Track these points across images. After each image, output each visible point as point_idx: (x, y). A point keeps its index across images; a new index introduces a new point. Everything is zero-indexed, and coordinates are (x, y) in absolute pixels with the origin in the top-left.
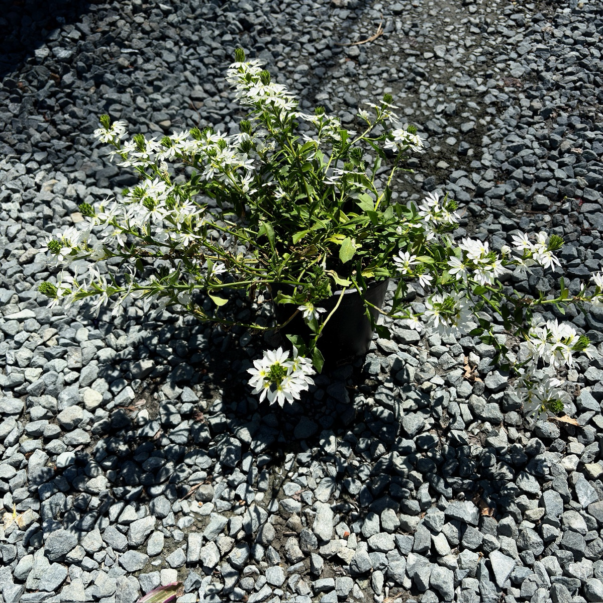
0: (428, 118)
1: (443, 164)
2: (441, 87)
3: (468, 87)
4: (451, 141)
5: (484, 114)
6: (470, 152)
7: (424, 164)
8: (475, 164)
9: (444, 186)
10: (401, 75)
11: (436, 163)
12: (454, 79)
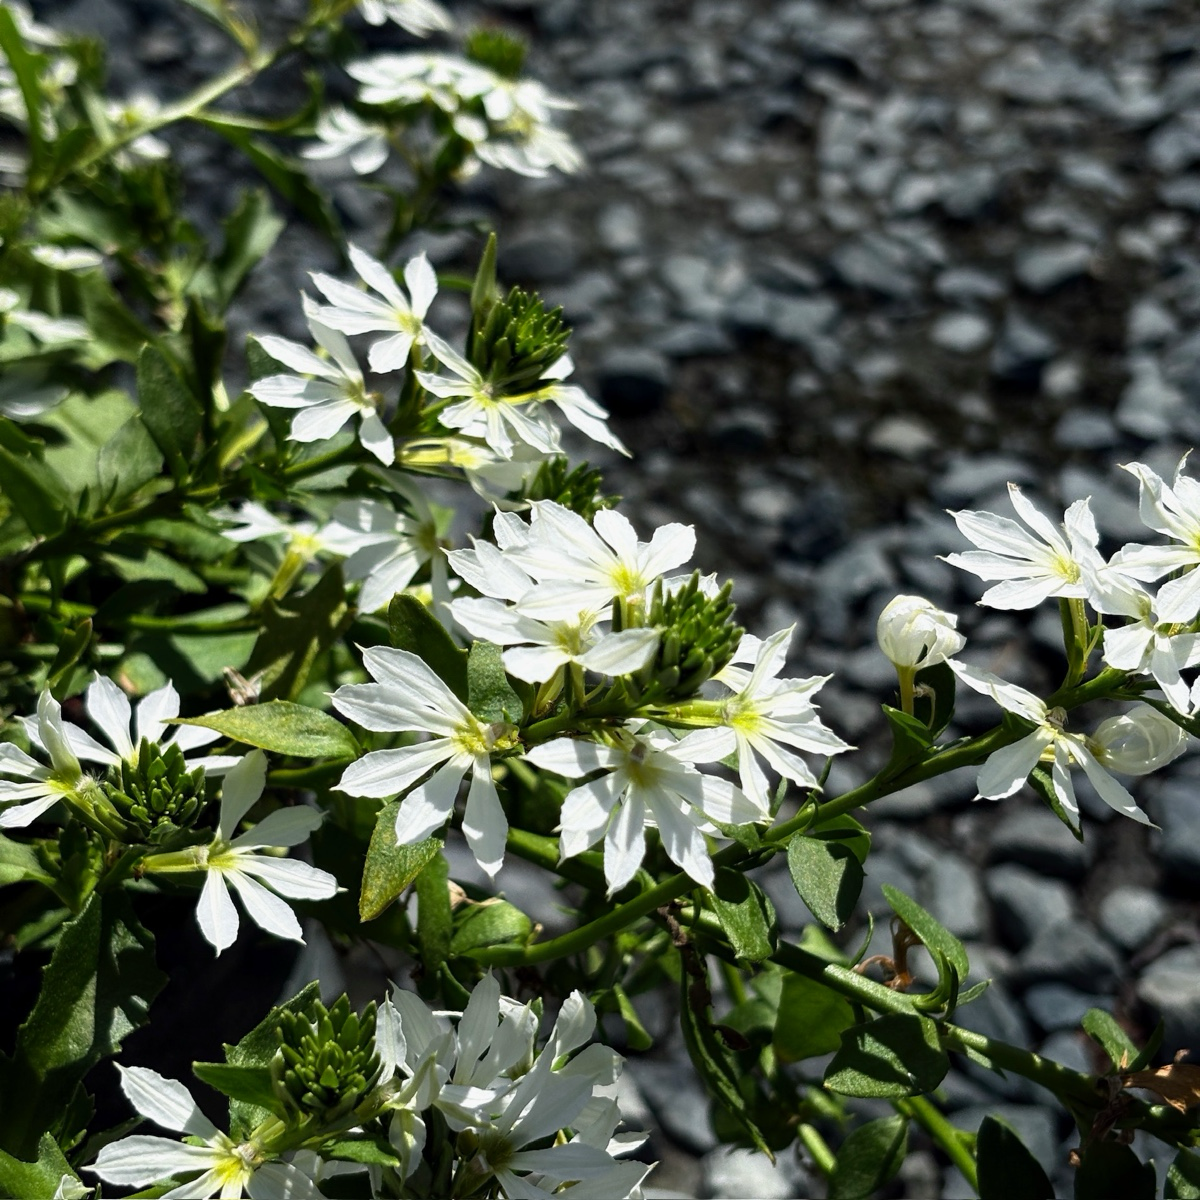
0: (848, 237)
1: (904, 435)
2: (934, 110)
3: (1071, 102)
4: (963, 331)
5: (1145, 209)
6: (1062, 378)
7: (803, 438)
8: (1085, 428)
9: (895, 536)
10: (742, 72)
11: (866, 430)
12: (1001, 79)
